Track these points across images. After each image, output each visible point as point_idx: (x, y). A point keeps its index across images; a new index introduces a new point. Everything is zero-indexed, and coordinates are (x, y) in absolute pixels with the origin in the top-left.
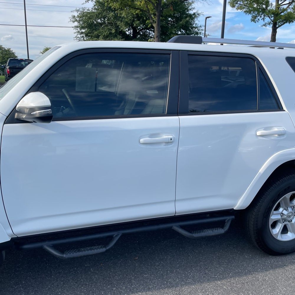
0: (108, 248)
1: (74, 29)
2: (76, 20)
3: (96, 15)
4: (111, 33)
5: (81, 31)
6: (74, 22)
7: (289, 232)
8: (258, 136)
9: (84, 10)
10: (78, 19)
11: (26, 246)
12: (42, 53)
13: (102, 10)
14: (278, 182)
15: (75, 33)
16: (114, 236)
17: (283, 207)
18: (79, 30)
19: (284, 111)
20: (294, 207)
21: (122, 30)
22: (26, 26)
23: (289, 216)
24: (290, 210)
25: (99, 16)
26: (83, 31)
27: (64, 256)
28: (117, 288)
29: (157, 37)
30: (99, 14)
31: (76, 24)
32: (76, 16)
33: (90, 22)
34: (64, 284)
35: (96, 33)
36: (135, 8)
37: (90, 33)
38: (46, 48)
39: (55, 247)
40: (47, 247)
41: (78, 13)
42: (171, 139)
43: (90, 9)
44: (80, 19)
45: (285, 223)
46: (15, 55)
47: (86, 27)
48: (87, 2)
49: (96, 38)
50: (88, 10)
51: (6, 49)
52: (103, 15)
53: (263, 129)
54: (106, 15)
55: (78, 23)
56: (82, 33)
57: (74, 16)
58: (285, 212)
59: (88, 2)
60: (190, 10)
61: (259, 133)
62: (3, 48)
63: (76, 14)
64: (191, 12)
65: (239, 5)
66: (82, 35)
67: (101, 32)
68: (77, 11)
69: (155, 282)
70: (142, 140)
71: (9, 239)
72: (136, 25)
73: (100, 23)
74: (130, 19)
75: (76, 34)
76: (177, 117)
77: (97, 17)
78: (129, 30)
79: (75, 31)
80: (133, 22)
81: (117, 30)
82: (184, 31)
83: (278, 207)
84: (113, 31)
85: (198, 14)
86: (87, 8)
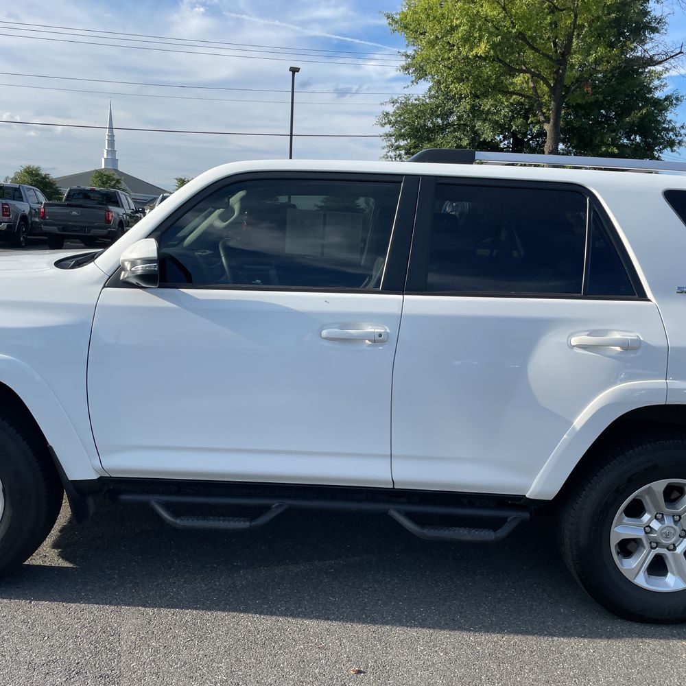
0: (254, 523)
1: (383, 140)
2: (390, 122)
3: (431, 109)
4: (459, 147)
5: (396, 144)
6: (383, 125)
7: (669, 574)
8: (574, 346)
9: (409, 99)
10: (393, 119)
11: (125, 497)
13: (445, 98)
14: (631, 451)
15: (384, 148)
16: (274, 506)
17: (650, 513)
18: (393, 141)
19: (649, 300)
20: (680, 517)
21: (485, 140)
22: (291, 135)
23: (664, 535)
24: (668, 521)
25: (436, 112)
26: (402, 143)
27: (178, 521)
28: (270, 607)
30: (437, 107)
31: (388, 129)
32: (391, 112)
33: (418, 124)
34: (185, 582)
36: (508, 92)
37: (415, 147)
39: (168, 506)
40: (156, 503)
41: (395, 106)
42: (380, 335)
43: (421, 96)
44: (399, 119)
45: (659, 551)
47: (409, 136)
48: (415, 84)
50: (416, 100)
52: (446, 108)
53: (588, 333)
54: (453, 108)
55: (392, 126)
56: (398, 148)
57: (387, 113)
58: (655, 525)
59: (417, 83)
60: (656, 88)
61: (574, 341)
63: (391, 109)
64: (658, 94)
66: (398, 152)
67: (438, 144)
68: (393, 102)
69: (343, 612)
70: (324, 333)
71: (95, 476)
72: (518, 127)
73: (439, 126)
74: (505, 116)
75: (386, 150)
76: (401, 296)
77: (433, 113)
78: (505, 138)
79: (385, 144)
80: (510, 121)
81: (473, 141)
82: (638, 139)
83: (636, 510)
84: (465, 142)
85: (677, 99)
86: (415, 96)
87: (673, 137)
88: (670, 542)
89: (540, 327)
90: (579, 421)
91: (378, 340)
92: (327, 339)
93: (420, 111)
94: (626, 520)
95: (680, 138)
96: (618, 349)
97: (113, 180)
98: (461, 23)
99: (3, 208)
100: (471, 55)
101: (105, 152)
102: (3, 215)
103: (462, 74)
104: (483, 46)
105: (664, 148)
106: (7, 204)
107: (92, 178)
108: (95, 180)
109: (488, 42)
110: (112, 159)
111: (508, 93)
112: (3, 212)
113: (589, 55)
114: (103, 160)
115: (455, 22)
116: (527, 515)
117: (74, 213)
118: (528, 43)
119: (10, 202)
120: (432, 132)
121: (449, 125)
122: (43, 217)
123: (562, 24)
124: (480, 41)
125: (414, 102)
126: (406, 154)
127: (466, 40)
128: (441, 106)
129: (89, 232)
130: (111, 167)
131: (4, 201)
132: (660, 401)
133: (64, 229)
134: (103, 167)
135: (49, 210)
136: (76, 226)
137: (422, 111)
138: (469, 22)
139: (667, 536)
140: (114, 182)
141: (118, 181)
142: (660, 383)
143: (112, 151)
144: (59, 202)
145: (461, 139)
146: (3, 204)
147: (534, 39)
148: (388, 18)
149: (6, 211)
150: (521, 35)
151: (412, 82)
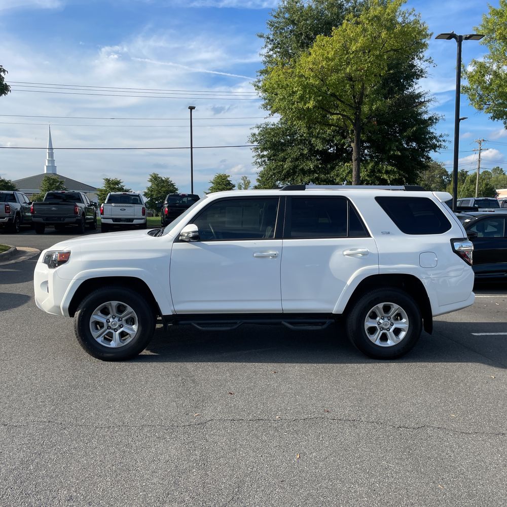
0: (232, 328)
1: (253, 152)
2: (256, 140)
3: (283, 131)
4: (302, 154)
5: (262, 154)
6: (252, 142)
7: (389, 340)
8: (345, 255)
9: (268, 125)
10: (258, 138)
12: (212, 182)
15: (253, 157)
16: (238, 322)
17: (379, 317)
18: (260, 152)
19: (372, 237)
20: (390, 317)
21: (318, 150)
22: (192, 148)
24: (386, 320)
25: (286, 133)
26: (265, 153)
29: (355, 160)
30: (287, 130)
31: (256, 144)
32: (257, 134)
33: (275, 141)
35: (282, 155)
37: (274, 156)
38: (218, 175)
40: (195, 324)
41: (259, 130)
43: (276, 123)
44: (262, 138)
45: (383, 331)
46: (175, 187)
47: (270, 148)
48: (271, 116)
49: (283, 161)
50: (272, 125)
51: (164, 179)
53: (350, 250)
55: (259, 143)
56: (263, 156)
57: (255, 134)
58: (381, 321)
59: (273, 115)
61: (345, 253)
62: (159, 177)
63: (256, 131)
64: (426, 117)
65: (488, 106)
66: (263, 159)
67: (288, 154)
68: (258, 127)
70: (255, 255)
74: (329, 134)
75: (255, 158)
76: (281, 240)
77: (284, 134)
78: (331, 146)
79: (254, 154)
80: (333, 137)
81: (310, 150)
82: (414, 144)
83: (374, 316)
84: (305, 152)
85: (436, 119)
86: (272, 123)
87: (436, 143)
88: (388, 327)
89: (333, 248)
90: (349, 283)
91: (274, 256)
92: (256, 257)
93: (275, 133)
94: (370, 320)
95: (440, 143)
96: (361, 255)
97: (58, 182)
98: (298, 90)
99: (6, 208)
100: (305, 107)
101: (47, 161)
102: (6, 212)
103: (301, 115)
104: (311, 102)
105: (430, 150)
106: (8, 205)
107: (42, 181)
108: (45, 183)
109: (314, 101)
110: (52, 166)
111: (329, 125)
112: (6, 210)
113: (373, 105)
114: (45, 167)
115: (295, 89)
116: (333, 321)
117: (53, 208)
118: (338, 99)
119: (9, 203)
120: (284, 146)
121: (294, 140)
122: (33, 213)
123: (356, 87)
124: (309, 100)
125: (271, 126)
126: (268, 160)
127: (302, 98)
128: (289, 130)
129: (64, 220)
130: (51, 172)
131: (6, 203)
132: (377, 273)
133: (47, 219)
134: (45, 172)
135: (36, 207)
136: (55, 217)
137: (277, 133)
138: (302, 89)
139: (386, 325)
140: (58, 184)
141: (61, 183)
142: (376, 266)
143: (52, 160)
144: (41, 202)
145: (303, 150)
146: (6, 205)
147: (341, 96)
148: (255, 86)
149: (7, 209)
150: (333, 95)
151: (270, 114)
